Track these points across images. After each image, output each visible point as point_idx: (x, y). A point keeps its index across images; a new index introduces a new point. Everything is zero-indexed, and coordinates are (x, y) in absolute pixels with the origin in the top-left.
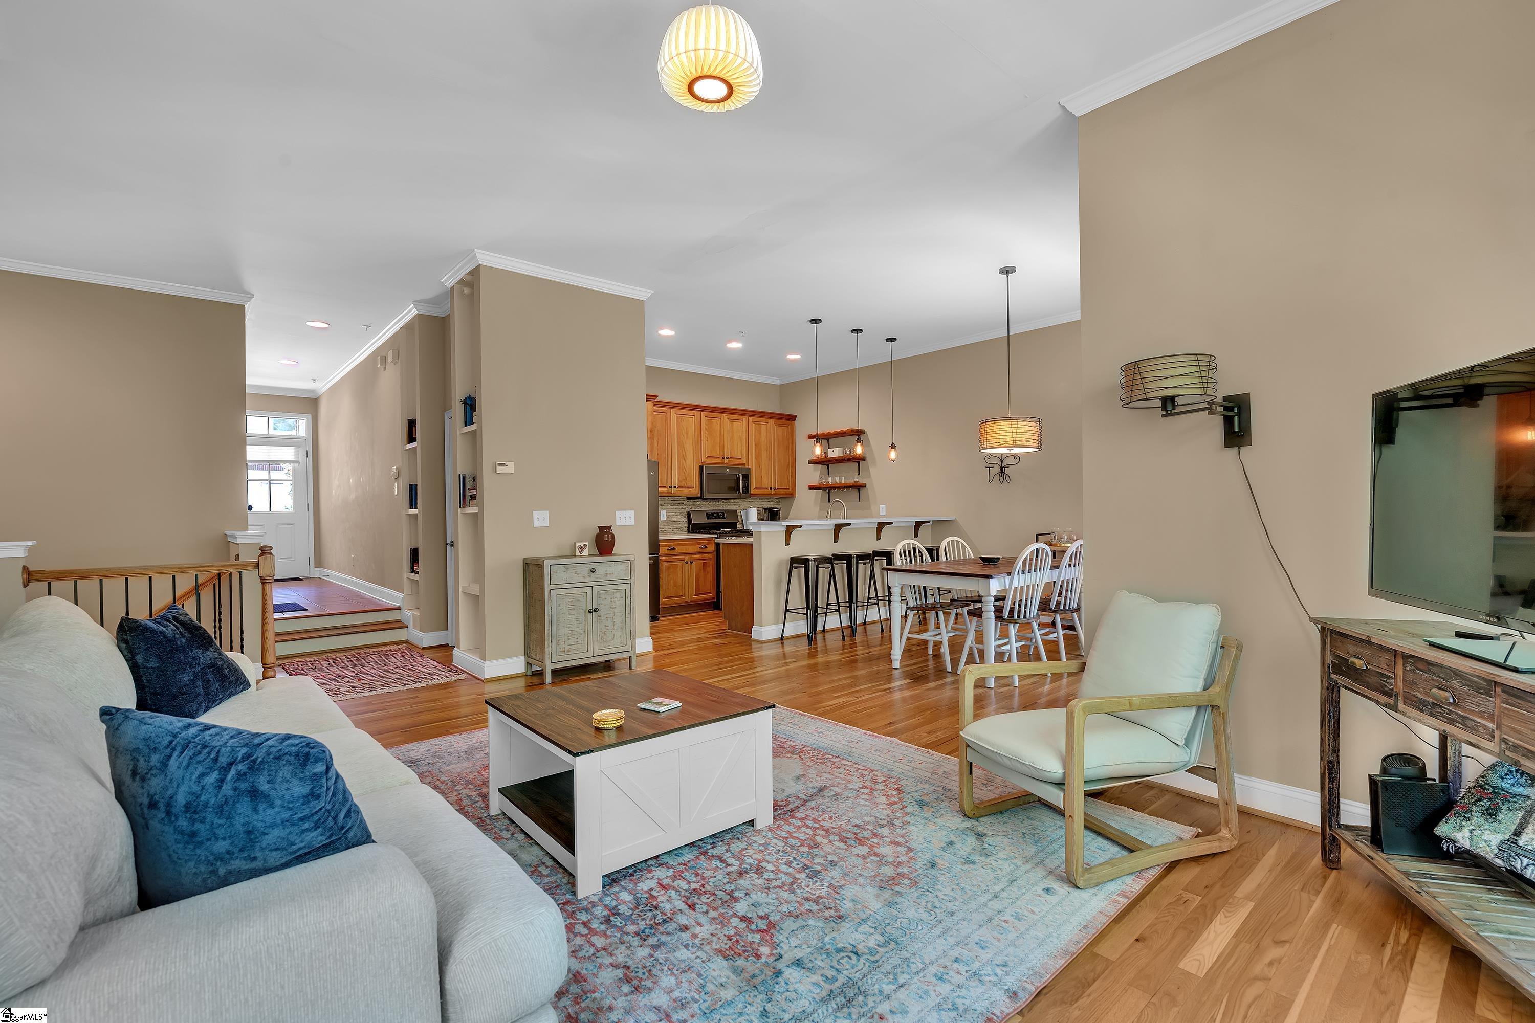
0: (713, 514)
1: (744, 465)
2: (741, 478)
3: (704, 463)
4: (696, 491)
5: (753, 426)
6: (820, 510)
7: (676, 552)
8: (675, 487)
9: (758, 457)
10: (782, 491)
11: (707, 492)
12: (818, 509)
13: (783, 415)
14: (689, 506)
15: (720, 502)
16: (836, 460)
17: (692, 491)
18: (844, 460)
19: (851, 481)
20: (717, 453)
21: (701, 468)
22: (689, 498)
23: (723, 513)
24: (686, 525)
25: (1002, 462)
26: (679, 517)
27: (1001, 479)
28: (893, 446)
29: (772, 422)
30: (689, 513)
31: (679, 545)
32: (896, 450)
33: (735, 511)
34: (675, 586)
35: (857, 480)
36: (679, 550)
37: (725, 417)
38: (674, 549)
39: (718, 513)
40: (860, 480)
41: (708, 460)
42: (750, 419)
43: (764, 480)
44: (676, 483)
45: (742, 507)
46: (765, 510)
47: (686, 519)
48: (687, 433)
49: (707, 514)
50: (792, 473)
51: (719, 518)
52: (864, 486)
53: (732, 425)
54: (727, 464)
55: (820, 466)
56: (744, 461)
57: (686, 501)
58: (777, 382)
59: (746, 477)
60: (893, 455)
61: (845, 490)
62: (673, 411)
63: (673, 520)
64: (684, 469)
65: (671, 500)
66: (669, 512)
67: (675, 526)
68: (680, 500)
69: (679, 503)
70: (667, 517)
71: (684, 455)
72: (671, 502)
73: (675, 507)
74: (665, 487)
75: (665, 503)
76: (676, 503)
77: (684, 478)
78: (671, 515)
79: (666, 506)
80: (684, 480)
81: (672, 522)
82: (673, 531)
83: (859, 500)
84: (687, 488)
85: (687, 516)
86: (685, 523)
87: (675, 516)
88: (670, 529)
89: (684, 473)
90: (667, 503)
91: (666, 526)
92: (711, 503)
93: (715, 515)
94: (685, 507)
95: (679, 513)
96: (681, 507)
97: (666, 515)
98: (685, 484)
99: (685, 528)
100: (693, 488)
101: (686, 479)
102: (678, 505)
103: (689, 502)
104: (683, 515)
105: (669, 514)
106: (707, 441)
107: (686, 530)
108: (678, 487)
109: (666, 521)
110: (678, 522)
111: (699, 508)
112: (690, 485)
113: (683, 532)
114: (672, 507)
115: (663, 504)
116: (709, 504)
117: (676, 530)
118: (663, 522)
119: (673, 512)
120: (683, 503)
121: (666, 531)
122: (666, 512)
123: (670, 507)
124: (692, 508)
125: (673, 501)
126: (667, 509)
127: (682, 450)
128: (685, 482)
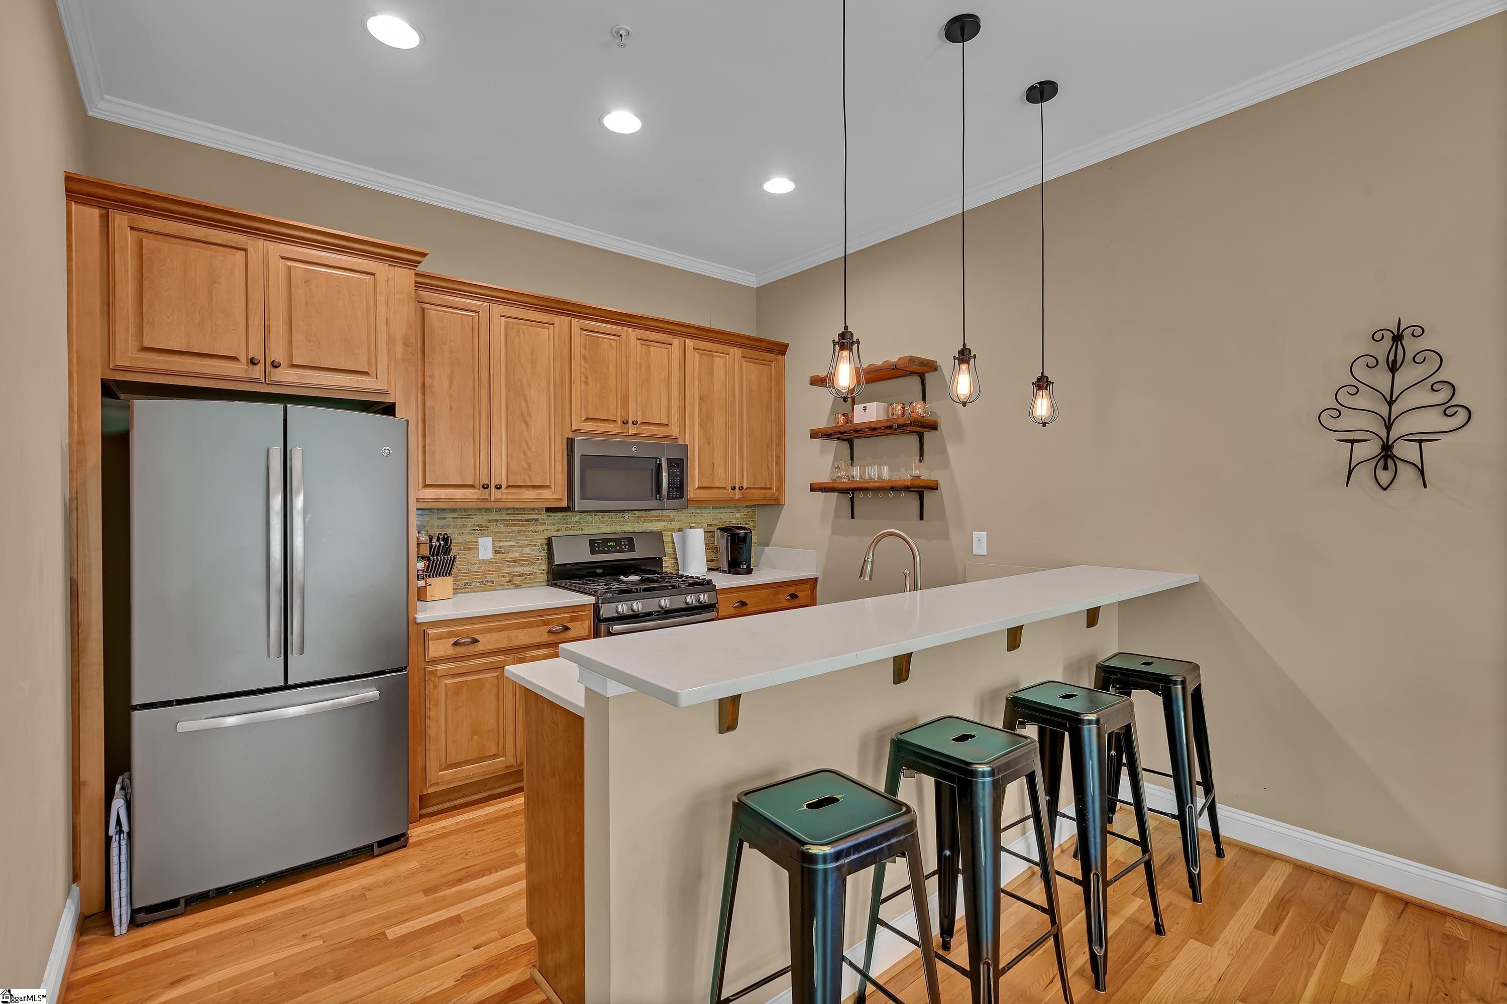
0: (606, 541)
1: (674, 438)
2: (664, 466)
3: (577, 431)
4: (556, 494)
5: (694, 359)
6: (833, 533)
7: (480, 647)
8: (498, 487)
9: (706, 422)
10: (758, 494)
11: (583, 497)
12: (828, 531)
13: (761, 340)
14: (550, 527)
15: (626, 515)
16: (874, 429)
17: (546, 494)
18: (890, 427)
19: (904, 476)
20: (612, 409)
21: (570, 443)
22: (548, 510)
23: (631, 541)
24: (544, 566)
25: (1389, 427)
26: (527, 550)
27: (1384, 477)
28: (1042, 383)
29: (736, 352)
30: (549, 542)
31: (489, 631)
32: (1051, 396)
33: (658, 535)
34: (475, 732)
35: (915, 473)
36: (487, 642)
37: (633, 334)
38: (475, 641)
39: (617, 541)
40: (924, 473)
41: (590, 426)
42: (690, 343)
43: (720, 470)
44: (501, 476)
45: (676, 525)
46: (724, 530)
47: (544, 554)
48: (534, 363)
49: (592, 542)
50: (778, 457)
51: (622, 551)
52: (933, 487)
53: (648, 354)
54: (634, 435)
55: (833, 444)
56: (674, 431)
57: (544, 516)
58: (752, 281)
59: (678, 465)
60: (1042, 407)
61: (891, 494)
62: (497, 309)
63: (512, 558)
64: (524, 444)
65: (507, 514)
66: (501, 541)
67: (516, 569)
68: (529, 514)
69: (527, 520)
70: (494, 552)
71: (525, 413)
72: (507, 517)
73: (516, 529)
74: (472, 486)
75: (489, 521)
76: (519, 520)
77: (525, 465)
78: (506, 546)
79: (493, 528)
80: (523, 469)
81: (509, 562)
82: (510, 581)
83: (921, 518)
84: (531, 489)
85: (546, 548)
86: (540, 564)
87: (515, 549)
88: (504, 577)
89: (525, 453)
90: (497, 521)
91: (493, 571)
92: (606, 519)
93: (610, 544)
94: (541, 528)
95: (526, 542)
96: (533, 528)
97: (494, 548)
98: (527, 479)
99: (542, 573)
100: (549, 487)
101: (530, 467)
102: (524, 525)
103: (553, 517)
104: (535, 545)
105: (501, 544)
106: (586, 383)
107: (544, 577)
108: (508, 487)
109: (494, 560)
110: (523, 561)
111: (575, 528)
112: (540, 480)
113: (536, 582)
114: (509, 529)
115: (484, 523)
116: (602, 519)
117: (517, 580)
118: (484, 562)
119: (510, 541)
120: (537, 520)
121: (492, 582)
122: (493, 541)
123: (504, 529)
124: (558, 530)
125: (511, 517)
126: (496, 533)
127: (520, 402)
128: (525, 474)
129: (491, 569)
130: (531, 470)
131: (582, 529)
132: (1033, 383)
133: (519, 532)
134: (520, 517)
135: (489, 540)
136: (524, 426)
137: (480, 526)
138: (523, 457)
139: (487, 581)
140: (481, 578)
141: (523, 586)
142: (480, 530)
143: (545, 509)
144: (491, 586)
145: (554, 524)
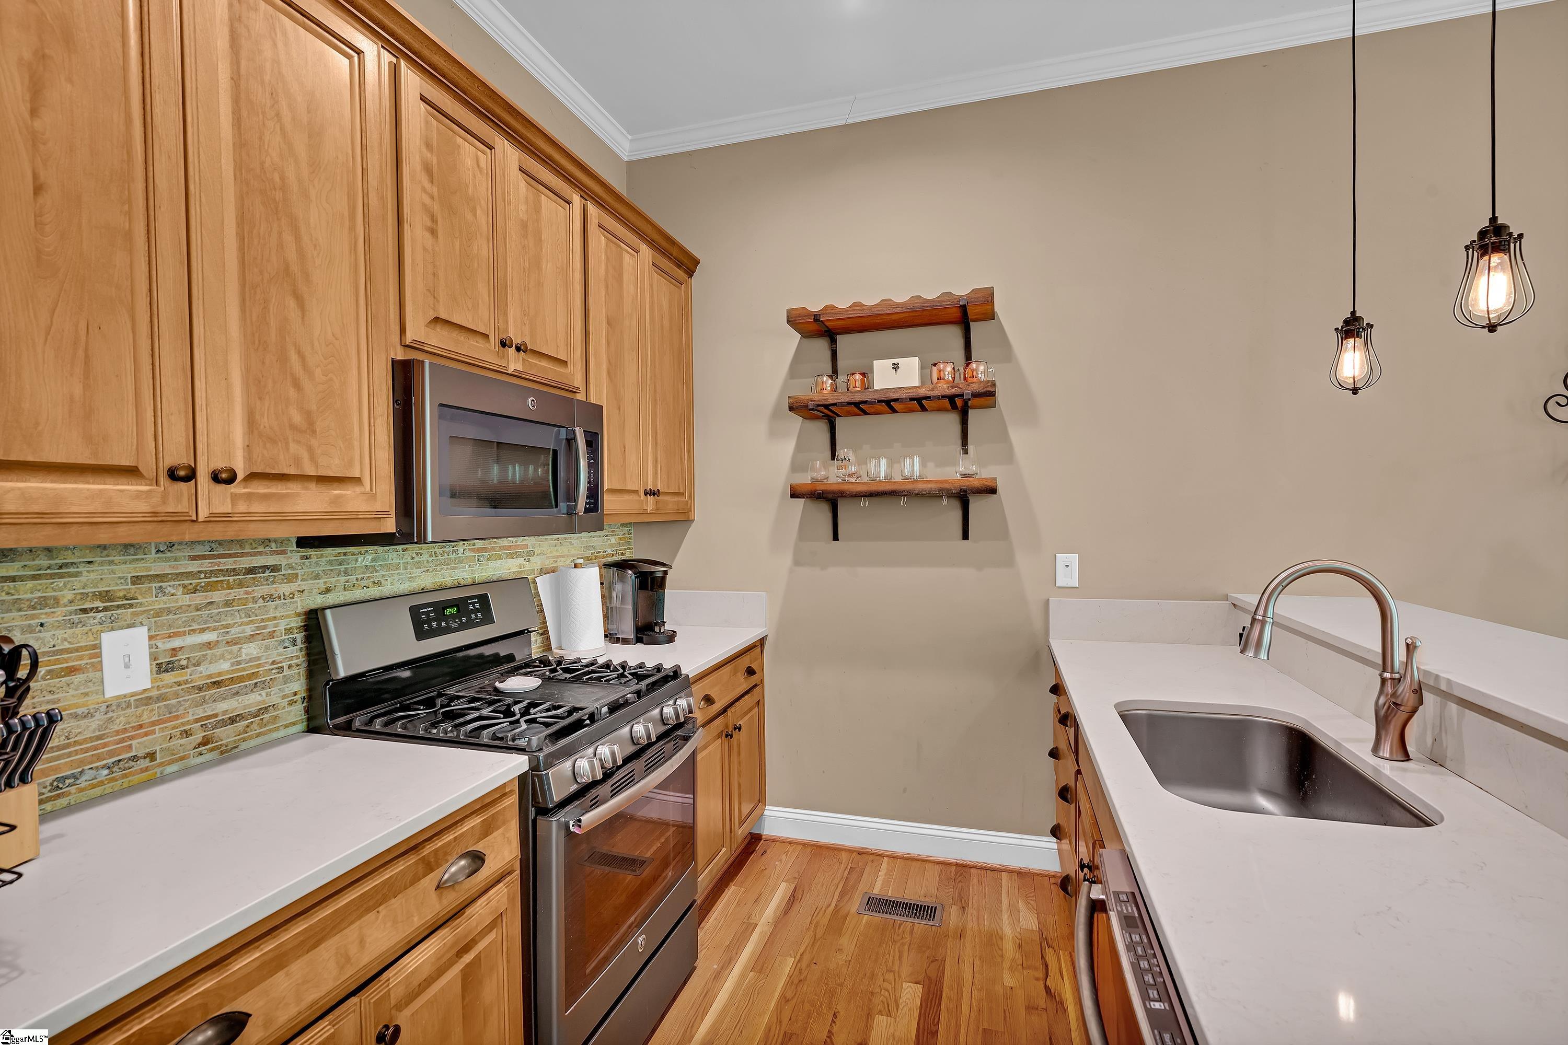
0: (440, 606)
1: (576, 389)
2: (581, 445)
3: (417, 347)
4: (376, 500)
5: (598, 243)
8: (223, 478)
10: (671, 503)
13: (673, 242)
14: (311, 583)
15: (460, 547)
20: (479, 310)
21: (406, 373)
22: (304, 542)
23: (483, 600)
24: (298, 685)
26: (251, 650)
28: (1355, 327)
29: (646, 252)
30: (313, 622)
33: (526, 584)
37: (513, 153)
39: (460, 604)
41: (438, 339)
42: (593, 211)
43: (631, 460)
44: (227, 443)
45: (536, 563)
46: (619, 566)
47: (295, 655)
49: (414, 611)
50: (689, 443)
51: (471, 625)
53: (535, 209)
54: (517, 375)
56: (576, 376)
57: (294, 556)
58: (622, 145)
59: (591, 444)
63: (210, 676)
64: (294, 357)
65: (194, 558)
66: (176, 635)
67: (222, 706)
68: (255, 554)
69: (251, 571)
70: (155, 669)
71: (295, 268)
72: (193, 567)
73: (218, 596)
74: (131, 472)
75: (136, 580)
76: (228, 572)
77: (297, 418)
78: (193, 648)
79: (149, 600)
80: (293, 427)
81: (200, 689)
82: (205, 742)
83: (965, 536)
84: (312, 486)
85: (299, 637)
86: (286, 680)
87: (217, 651)
88: (187, 733)
89: (297, 385)
90: (161, 577)
91: (153, 724)
92: (425, 557)
93: (449, 611)
94: (286, 589)
95: (249, 630)
96: (265, 590)
97: (153, 657)
98: (305, 456)
99: (291, 703)
100: (357, 480)
101: (311, 423)
102: (241, 585)
103: (314, 560)
104: (272, 635)
105: (177, 643)
106: (433, 232)
107: (297, 712)
108: (252, 476)
109: (155, 693)
110: (241, 679)
111: (364, 583)
112: (337, 461)
113: (277, 729)
114: (199, 598)
115: (119, 588)
116: (417, 559)
117: (226, 735)
118: (123, 702)
119: (203, 631)
120: (275, 569)
121: (151, 756)
122: (151, 638)
123: (186, 600)
124: (328, 590)
125: (206, 565)
126: (158, 613)
127: (280, 233)
128: (299, 442)
129: (146, 719)
130: (314, 432)
131: (378, 584)
132: (1337, 329)
133: (228, 604)
134: (229, 563)
135: (140, 634)
136: (292, 303)
137: (106, 596)
138: (292, 393)
139: (135, 758)
140: (111, 754)
141: (243, 746)
142: (106, 609)
143: (294, 541)
144: (147, 769)
145: (317, 577)
